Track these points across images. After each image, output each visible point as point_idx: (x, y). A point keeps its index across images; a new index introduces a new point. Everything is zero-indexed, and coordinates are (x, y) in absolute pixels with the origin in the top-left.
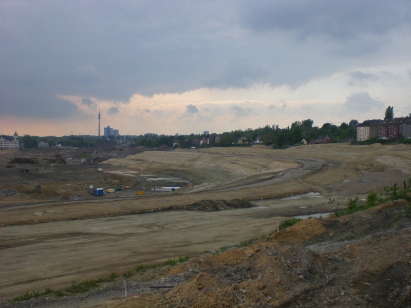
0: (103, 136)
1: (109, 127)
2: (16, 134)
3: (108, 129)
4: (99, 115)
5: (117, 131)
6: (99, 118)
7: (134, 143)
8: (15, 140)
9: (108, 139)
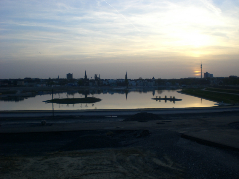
0: (203, 78)
1: (207, 73)
2: (153, 78)
3: (206, 74)
4: (201, 66)
5: (212, 75)
6: (201, 67)
7: (222, 82)
8: (153, 81)
9: (207, 80)
